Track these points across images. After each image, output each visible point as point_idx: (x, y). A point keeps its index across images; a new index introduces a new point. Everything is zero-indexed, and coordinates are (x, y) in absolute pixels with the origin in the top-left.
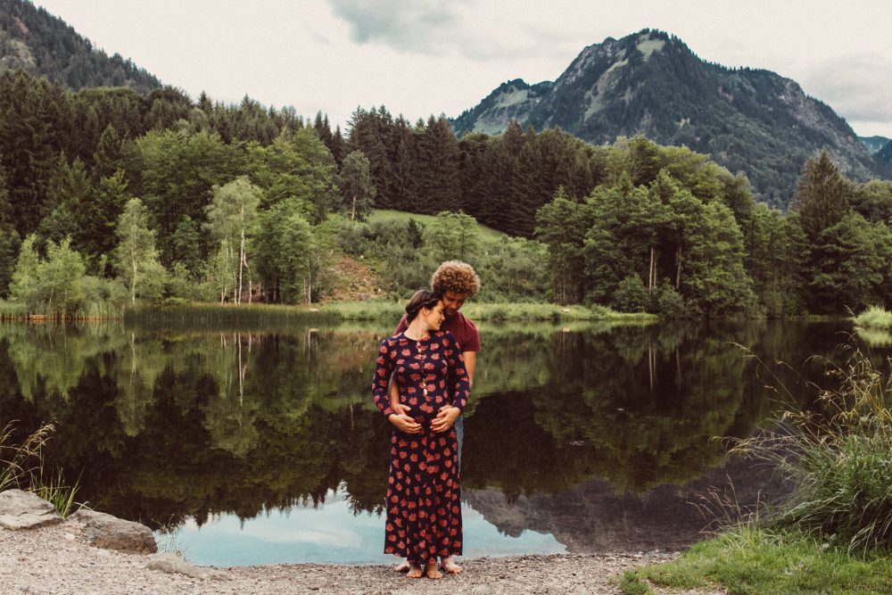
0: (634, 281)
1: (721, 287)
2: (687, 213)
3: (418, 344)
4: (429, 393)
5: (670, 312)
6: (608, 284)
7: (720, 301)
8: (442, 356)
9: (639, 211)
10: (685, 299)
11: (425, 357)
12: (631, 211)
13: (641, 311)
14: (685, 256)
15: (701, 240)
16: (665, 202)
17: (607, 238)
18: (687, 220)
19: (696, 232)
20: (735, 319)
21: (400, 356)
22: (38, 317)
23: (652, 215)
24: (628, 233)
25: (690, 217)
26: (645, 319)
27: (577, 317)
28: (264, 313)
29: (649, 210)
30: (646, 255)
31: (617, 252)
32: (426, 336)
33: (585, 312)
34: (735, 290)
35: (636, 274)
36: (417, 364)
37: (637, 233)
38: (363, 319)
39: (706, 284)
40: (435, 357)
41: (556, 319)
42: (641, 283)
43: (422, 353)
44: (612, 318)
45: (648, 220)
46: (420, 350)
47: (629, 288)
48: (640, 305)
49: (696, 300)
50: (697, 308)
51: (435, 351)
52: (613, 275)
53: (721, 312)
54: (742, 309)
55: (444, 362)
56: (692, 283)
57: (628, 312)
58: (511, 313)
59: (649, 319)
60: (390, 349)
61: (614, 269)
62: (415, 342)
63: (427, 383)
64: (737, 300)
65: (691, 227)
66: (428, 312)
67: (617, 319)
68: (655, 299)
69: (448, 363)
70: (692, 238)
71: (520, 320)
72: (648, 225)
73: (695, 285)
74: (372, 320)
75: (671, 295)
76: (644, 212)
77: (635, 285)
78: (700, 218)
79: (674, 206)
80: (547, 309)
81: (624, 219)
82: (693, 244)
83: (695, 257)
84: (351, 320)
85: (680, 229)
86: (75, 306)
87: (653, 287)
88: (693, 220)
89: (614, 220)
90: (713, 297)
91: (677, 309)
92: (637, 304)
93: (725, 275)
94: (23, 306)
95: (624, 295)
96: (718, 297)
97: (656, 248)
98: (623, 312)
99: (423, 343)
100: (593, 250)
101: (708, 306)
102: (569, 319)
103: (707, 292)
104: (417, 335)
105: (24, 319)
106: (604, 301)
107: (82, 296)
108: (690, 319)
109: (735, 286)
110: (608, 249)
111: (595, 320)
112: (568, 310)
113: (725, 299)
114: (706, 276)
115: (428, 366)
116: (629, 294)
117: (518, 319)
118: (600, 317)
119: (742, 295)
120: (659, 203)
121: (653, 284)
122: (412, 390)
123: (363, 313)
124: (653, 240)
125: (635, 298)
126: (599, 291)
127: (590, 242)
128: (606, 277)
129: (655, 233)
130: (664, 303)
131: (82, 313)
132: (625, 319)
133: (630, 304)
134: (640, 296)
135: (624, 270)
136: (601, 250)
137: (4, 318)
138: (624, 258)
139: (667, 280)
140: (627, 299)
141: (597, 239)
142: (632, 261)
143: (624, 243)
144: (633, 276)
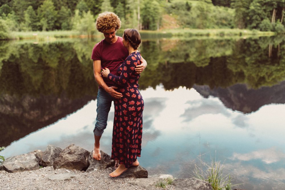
0: (266, 21)
5: (279, 31)
6: (257, 22)
13: (269, 31)
17: (258, 6)
22: (83, 36)
24: (266, 4)
26: (270, 34)
27: (247, 33)
30: (271, 12)
31: (262, 11)
33: (251, 32)
35: (268, 19)
37: (270, 4)
38: (179, 35)
41: (241, 34)
42: (269, 21)
44: (259, 34)
47: (265, 23)
52: (259, 19)
57: (264, 31)
58: (226, 33)
59: (272, 34)
61: (260, 17)
67: (261, 34)
68: (274, 27)
74: (182, 35)
75: (280, 25)
80: (237, 31)
84: (176, 35)
86: (93, 33)
91: (282, 30)
92: (267, 29)
94: (78, 32)
95: (263, 26)
97: (276, 9)
100: (253, 11)
102: (245, 34)
105: (79, 37)
106: (255, 27)
110: (259, 10)
111: (254, 34)
116: (265, 26)
117: (228, 35)
118: (256, 33)
121: (273, 22)
123: (179, 33)
124: (275, 7)
125: (267, 27)
126: (254, 25)
127: (252, 7)
128: (257, 20)
129: (276, 4)
130: (278, 28)
131: (94, 35)
132: (264, 34)
133: (265, 29)
134: (269, 26)
135: (263, 17)
136: (256, 10)
137: (73, 37)
138: (264, 13)
139: (279, 20)
140: (264, 27)
141: (254, 6)
142: (266, 14)
143: (264, 8)
144: (266, 19)
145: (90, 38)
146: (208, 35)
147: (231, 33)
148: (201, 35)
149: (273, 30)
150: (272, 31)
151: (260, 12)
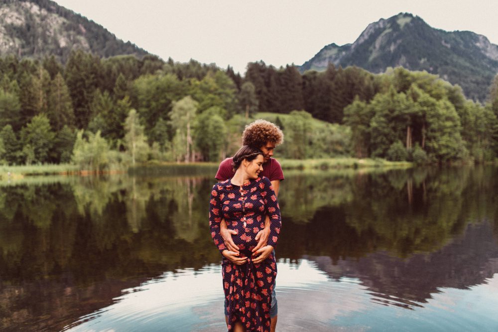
0: (398, 145)
1: (447, 147)
2: (428, 106)
3: (241, 189)
4: (248, 226)
5: (419, 161)
6: (384, 147)
7: (448, 154)
8: (260, 197)
9: (400, 106)
10: (428, 154)
11: (246, 198)
12: (396, 106)
13: (403, 161)
14: (428, 131)
16: (415, 101)
17: (383, 122)
18: (428, 111)
19: (433, 116)
20: (456, 164)
21: (226, 198)
22: (85, 173)
23: (408, 108)
24: (395, 119)
25: (429, 109)
26: (405, 165)
27: (367, 165)
28: (200, 167)
29: (406, 105)
30: (405, 130)
31: (389, 129)
32: (247, 183)
33: (372, 162)
34: (456, 148)
35: (400, 141)
36: (239, 204)
37: (399, 119)
39: (439, 145)
40: (254, 198)
41: (356, 166)
42: (403, 145)
43: (244, 196)
44: (387, 165)
45: (406, 112)
46: (242, 194)
47: (396, 148)
48: (403, 157)
49: (434, 154)
50: (435, 159)
51: (254, 193)
52: (387, 142)
53: (448, 160)
54: (460, 158)
55: (261, 201)
56: (431, 145)
57: (396, 161)
58: (331, 164)
59: (407, 165)
60: (220, 193)
61: (387, 139)
62: (239, 187)
63: (247, 218)
64: (457, 153)
65: (430, 114)
66: (248, 163)
67: (389, 166)
68: (410, 154)
69: (264, 202)
70: (431, 120)
71: (336, 167)
72: (406, 114)
73: (433, 146)
75: (419, 152)
76: (403, 107)
77: (399, 147)
78: (435, 109)
79: (420, 102)
80: (351, 161)
81: (392, 111)
82: (430, 124)
83: (433, 131)
85: (424, 116)
86: (103, 166)
87: (409, 147)
88: (431, 110)
89: (386, 112)
90: (443, 152)
91: (423, 159)
92: (400, 157)
93: (450, 140)
94: (78, 166)
95: (393, 154)
96: (446, 152)
97: (411, 126)
98: (393, 162)
99: (245, 187)
100: (375, 129)
101: (440, 157)
102: (363, 166)
103: (440, 149)
104: (240, 182)
105: (78, 173)
106: (382, 156)
108: (431, 164)
109: (456, 146)
110: (384, 128)
111: (377, 166)
112: (362, 162)
113: (450, 153)
114: (439, 141)
115: (248, 205)
116: (396, 152)
117: (334, 167)
118: (380, 164)
119: (460, 151)
120: (411, 101)
121: (409, 145)
122: (235, 224)
124: (409, 122)
125: (400, 154)
126: (379, 151)
127: (374, 124)
128: (383, 143)
129: (409, 118)
130: (416, 156)
131: (106, 169)
132: (395, 165)
133: (396, 157)
134: (402, 153)
135: (393, 138)
136: (380, 128)
137: (68, 173)
138: (393, 133)
139: (417, 144)
140: (395, 155)
141: (377, 122)
142: (397, 134)
143: (393, 124)
144: (397, 142)
145: (98, 175)
146: (301, 168)
147: (339, 164)
149: (410, 159)
150: (408, 160)
151: (386, 131)
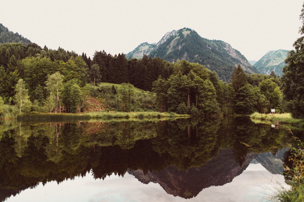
0: (183, 104)
1: (209, 106)
2: (199, 83)
5: (194, 114)
6: (175, 106)
7: (209, 110)
9: (184, 83)
10: (199, 110)
12: (182, 83)
13: (185, 114)
14: (199, 97)
15: (203, 91)
16: (192, 80)
17: (175, 91)
18: (199, 85)
19: (202, 89)
20: (214, 116)
23: (188, 84)
24: (181, 89)
25: (200, 85)
26: (187, 116)
27: (165, 116)
28: (64, 116)
29: (188, 82)
30: (187, 96)
31: (178, 95)
33: (168, 115)
35: (184, 102)
37: (184, 90)
38: (97, 118)
39: (205, 105)
41: (159, 117)
42: (185, 105)
44: (177, 116)
48: (185, 112)
49: (202, 110)
50: (202, 113)
52: (177, 103)
53: (210, 114)
54: (216, 113)
56: (201, 105)
57: (181, 114)
58: (145, 115)
59: (188, 116)
61: (177, 101)
64: (214, 110)
65: (200, 88)
67: (178, 116)
68: (189, 110)
70: (201, 91)
71: (148, 117)
72: (187, 87)
73: (202, 106)
74: (100, 118)
75: (194, 109)
76: (186, 83)
77: (183, 106)
78: (203, 85)
79: (195, 81)
80: (156, 113)
81: (180, 85)
82: (201, 93)
83: (202, 97)
84: (94, 118)
85: (197, 88)
87: (189, 106)
88: (201, 86)
89: (176, 86)
90: (207, 109)
93: (211, 103)
95: (180, 109)
96: (209, 109)
97: (190, 94)
98: (180, 114)
100: (170, 95)
101: (205, 112)
102: (163, 117)
103: (205, 108)
106: (174, 111)
107: (3, 111)
108: (200, 116)
109: (214, 106)
110: (175, 94)
111: (171, 117)
112: (163, 114)
113: (211, 110)
114: (205, 103)
116: (182, 108)
117: (147, 117)
118: (173, 116)
119: (216, 108)
120: (190, 80)
123: (97, 115)
124: (189, 92)
125: (183, 110)
126: (172, 108)
127: (169, 92)
128: (174, 103)
129: (189, 90)
130: (192, 111)
132: (181, 116)
133: (182, 112)
134: (185, 109)
135: (180, 101)
136: (173, 95)
138: (180, 97)
139: (193, 104)
141: (171, 91)
142: (182, 98)
143: (180, 93)
144: (183, 103)
146: (127, 117)
147: (149, 115)
148: (120, 118)
150: (188, 114)
151: (176, 96)
